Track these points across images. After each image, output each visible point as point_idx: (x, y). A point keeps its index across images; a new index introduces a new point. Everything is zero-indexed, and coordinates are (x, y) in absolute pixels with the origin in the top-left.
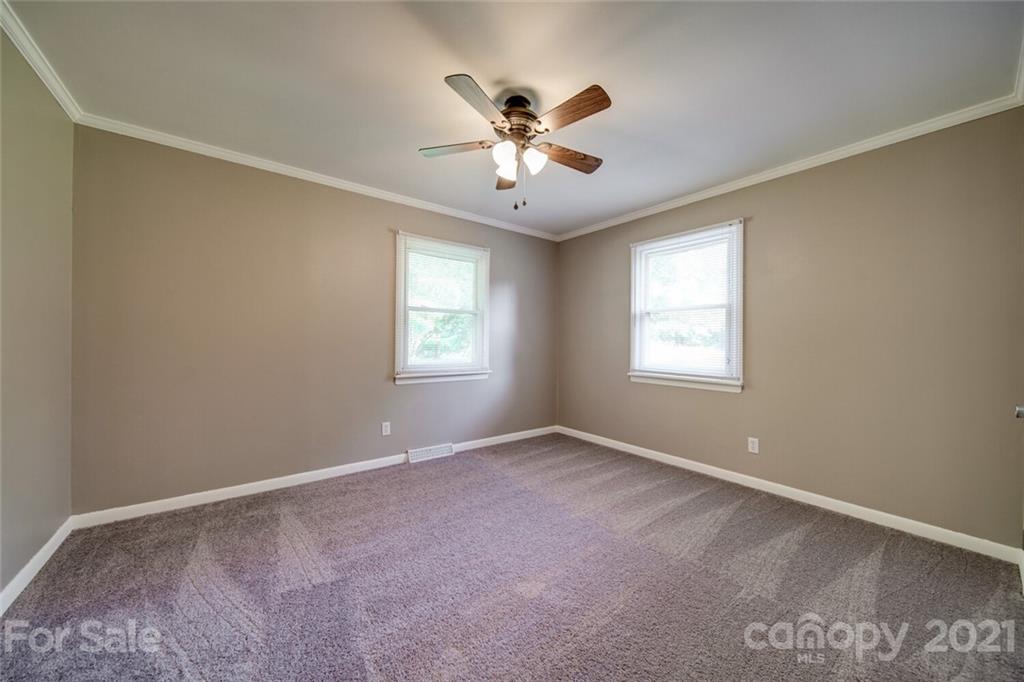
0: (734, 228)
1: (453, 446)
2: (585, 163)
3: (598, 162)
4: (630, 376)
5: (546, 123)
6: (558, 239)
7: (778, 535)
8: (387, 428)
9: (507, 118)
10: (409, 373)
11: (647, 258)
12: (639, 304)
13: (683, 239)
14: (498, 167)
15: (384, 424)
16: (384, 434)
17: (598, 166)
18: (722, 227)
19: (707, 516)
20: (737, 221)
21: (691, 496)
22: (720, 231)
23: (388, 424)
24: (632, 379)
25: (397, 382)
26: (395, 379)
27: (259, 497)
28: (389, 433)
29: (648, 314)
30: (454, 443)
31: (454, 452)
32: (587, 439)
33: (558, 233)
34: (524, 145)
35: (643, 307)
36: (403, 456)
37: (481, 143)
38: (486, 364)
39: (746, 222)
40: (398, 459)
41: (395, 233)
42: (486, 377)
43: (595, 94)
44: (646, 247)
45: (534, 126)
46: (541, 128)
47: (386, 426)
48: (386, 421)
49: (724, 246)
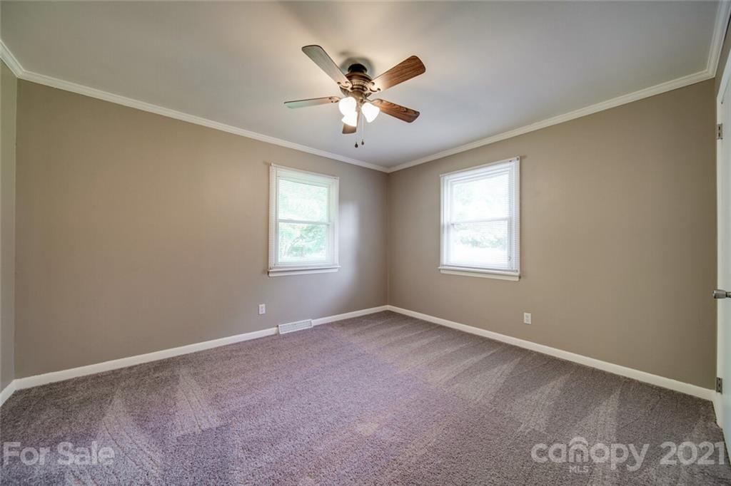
0: (513, 163)
1: (313, 321)
2: (407, 115)
3: (416, 114)
4: (440, 270)
5: (378, 84)
6: (389, 171)
7: (546, 384)
8: (262, 309)
9: (350, 80)
10: (280, 268)
11: (452, 185)
12: (446, 217)
13: (477, 171)
14: (343, 116)
15: (260, 306)
16: (260, 313)
17: (417, 117)
18: (505, 162)
19: (496, 370)
20: (516, 158)
21: (484, 355)
22: (503, 165)
23: (264, 305)
24: (442, 272)
25: (270, 275)
26: (268, 273)
27: (164, 363)
28: (264, 312)
29: (453, 225)
30: (313, 319)
31: (313, 325)
32: (410, 315)
33: (388, 166)
34: (362, 100)
35: (449, 220)
36: (276, 328)
37: (330, 98)
38: (337, 261)
39: (521, 159)
40: (271, 331)
41: (269, 165)
42: (336, 270)
43: (413, 62)
44: (451, 177)
45: (369, 86)
46: (374, 88)
47: (262, 307)
48: (262, 304)
49: (506, 177)
